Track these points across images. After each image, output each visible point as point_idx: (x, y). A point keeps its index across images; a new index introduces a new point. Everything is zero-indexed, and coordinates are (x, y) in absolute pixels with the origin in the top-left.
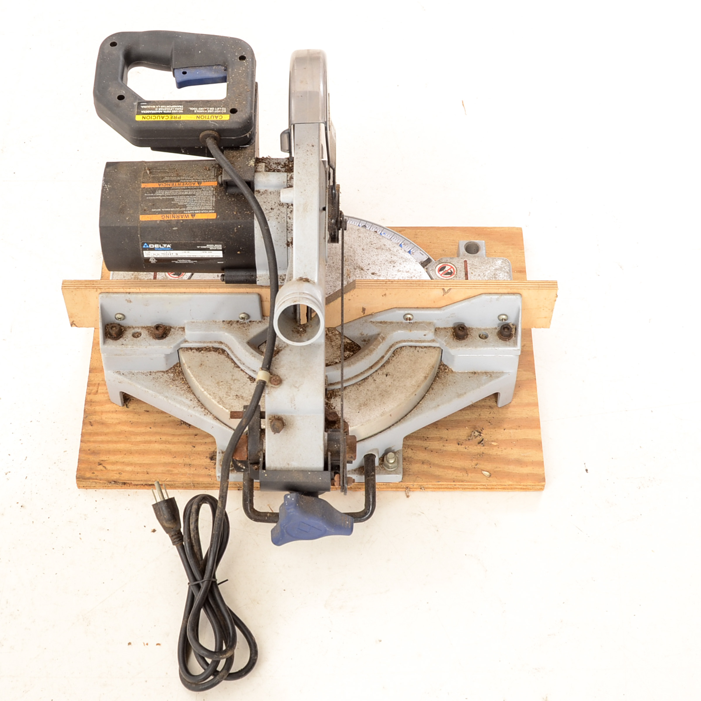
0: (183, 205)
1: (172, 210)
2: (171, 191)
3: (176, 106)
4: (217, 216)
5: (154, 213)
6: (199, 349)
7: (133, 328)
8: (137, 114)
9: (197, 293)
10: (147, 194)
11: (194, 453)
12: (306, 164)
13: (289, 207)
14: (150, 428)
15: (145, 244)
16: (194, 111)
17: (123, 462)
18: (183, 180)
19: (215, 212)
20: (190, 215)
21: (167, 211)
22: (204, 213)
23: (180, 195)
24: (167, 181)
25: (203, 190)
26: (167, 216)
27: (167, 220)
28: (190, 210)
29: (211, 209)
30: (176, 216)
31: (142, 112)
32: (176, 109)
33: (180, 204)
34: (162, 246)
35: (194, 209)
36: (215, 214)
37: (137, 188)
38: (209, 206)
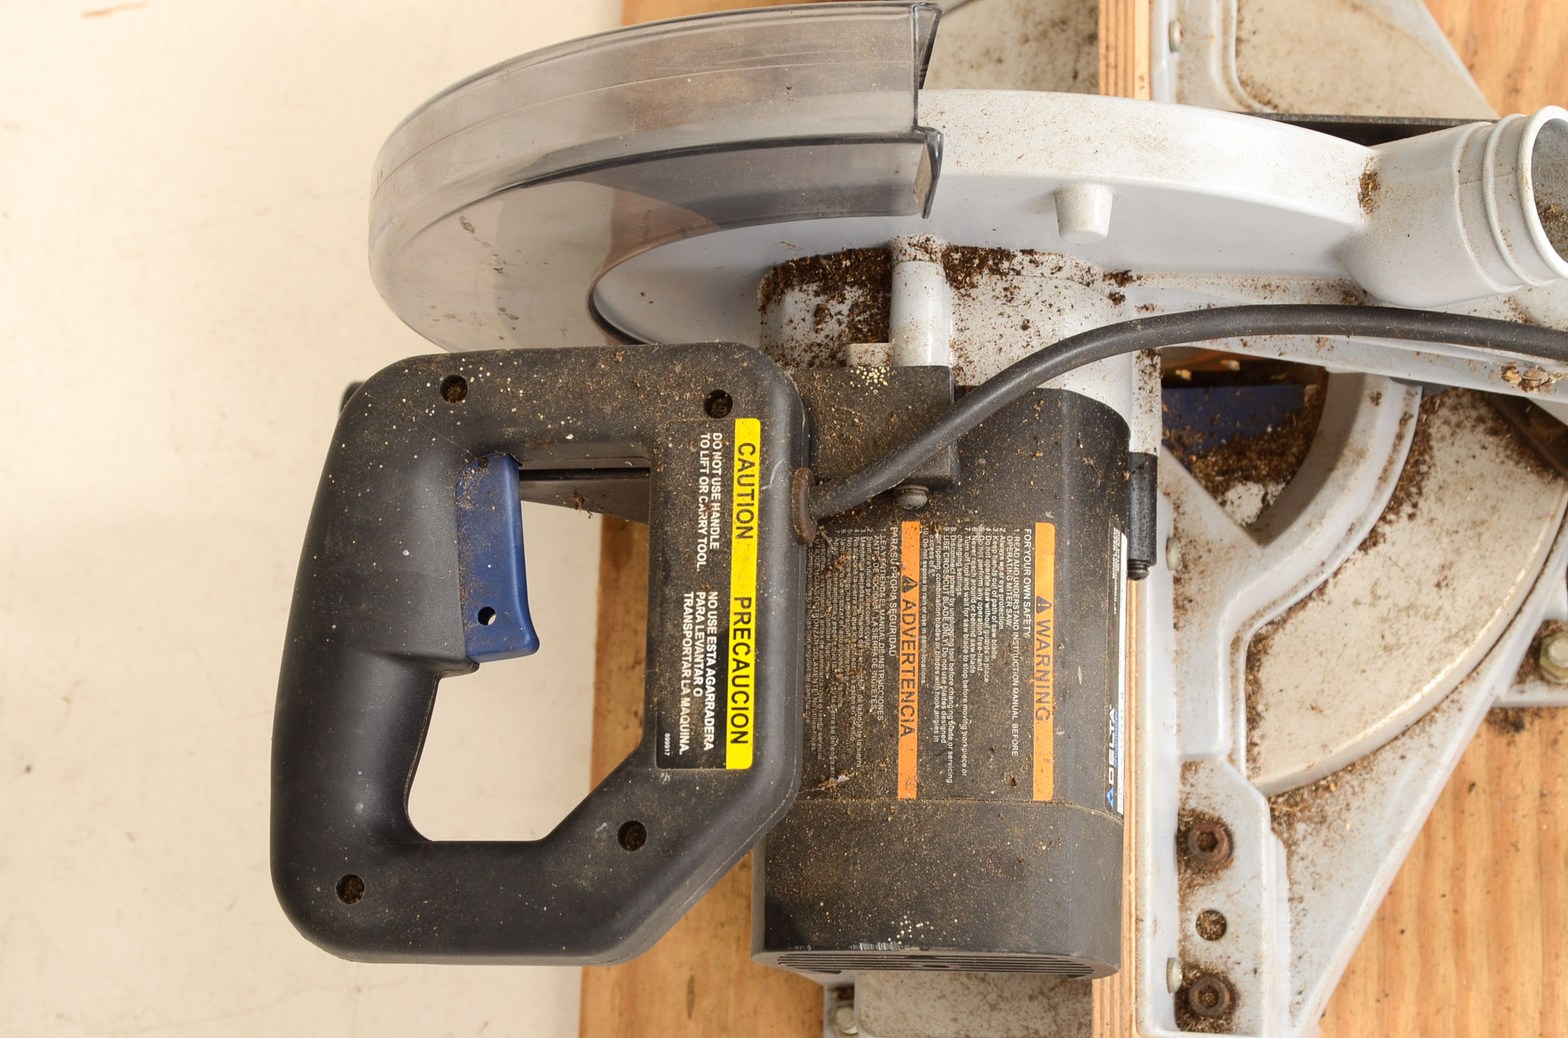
0: (1000, 640)
1: (1016, 682)
2: (937, 687)
3: (688, 619)
4: (1047, 520)
5: (1027, 746)
7: (1185, 938)
8: (721, 764)
10: (945, 777)
11: (1498, 784)
12: (983, 133)
13: (1018, 268)
16: (710, 552)
18: (887, 646)
19: (1033, 529)
20: (1039, 617)
21: (1020, 699)
22: (1033, 566)
23: (958, 651)
24: (891, 706)
25: (941, 571)
26: (1039, 701)
27: (1056, 699)
28: (1022, 617)
29: (1018, 539)
30: (1042, 667)
31: (708, 746)
32: (700, 619)
33: (994, 652)
35: (1017, 601)
36: (1038, 525)
37: (917, 816)
38: (1006, 545)
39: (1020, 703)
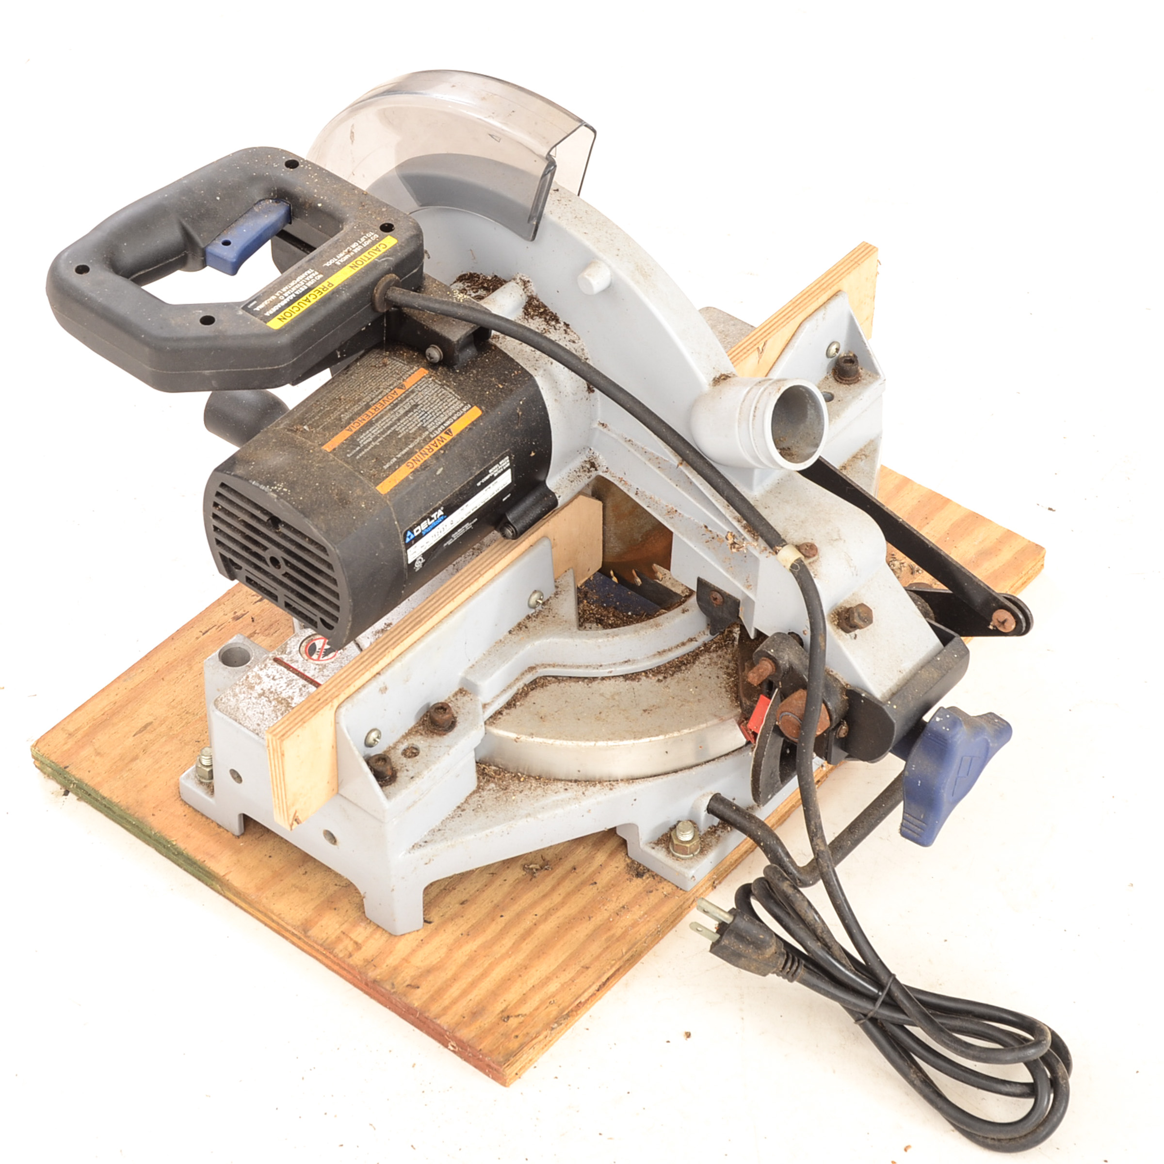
0: (419, 429)
1: (411, 446)
2: (377, 424)
3: (303, 276)
4: (481, 409)
5: (393, 469)
6: (510, 705)
8: (266, 322)
9: (467, 599)
10: (349, 453)
11: (606, 891)
13: (557, 328)
14: (502, 916)
15: (409, 533)
16: (334, 264)
17: (533, 986)
18: (372, 400)
19: (472, 406)
20: (443, 435)
21: (406, 453)
22: (459, 418)
23: (399, 420)
24: (352, 419)
25: (419, 391)
26: (413, 460)
27: (421, 466)
28: (436, 429)
29: (462, 405)
30: (427, 451)
31: (267, 314)
32: (307, 279)
33: (412, 431)
34: (431, 519)
35: (440, 423)
36: (475, 407)
37: (323, 457)
38: (455, 403)
39: (405, 454)
